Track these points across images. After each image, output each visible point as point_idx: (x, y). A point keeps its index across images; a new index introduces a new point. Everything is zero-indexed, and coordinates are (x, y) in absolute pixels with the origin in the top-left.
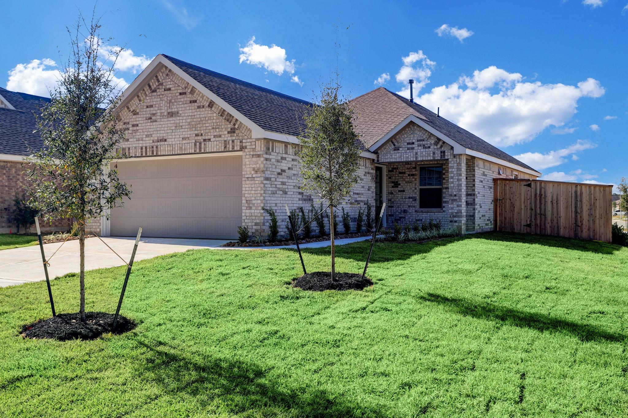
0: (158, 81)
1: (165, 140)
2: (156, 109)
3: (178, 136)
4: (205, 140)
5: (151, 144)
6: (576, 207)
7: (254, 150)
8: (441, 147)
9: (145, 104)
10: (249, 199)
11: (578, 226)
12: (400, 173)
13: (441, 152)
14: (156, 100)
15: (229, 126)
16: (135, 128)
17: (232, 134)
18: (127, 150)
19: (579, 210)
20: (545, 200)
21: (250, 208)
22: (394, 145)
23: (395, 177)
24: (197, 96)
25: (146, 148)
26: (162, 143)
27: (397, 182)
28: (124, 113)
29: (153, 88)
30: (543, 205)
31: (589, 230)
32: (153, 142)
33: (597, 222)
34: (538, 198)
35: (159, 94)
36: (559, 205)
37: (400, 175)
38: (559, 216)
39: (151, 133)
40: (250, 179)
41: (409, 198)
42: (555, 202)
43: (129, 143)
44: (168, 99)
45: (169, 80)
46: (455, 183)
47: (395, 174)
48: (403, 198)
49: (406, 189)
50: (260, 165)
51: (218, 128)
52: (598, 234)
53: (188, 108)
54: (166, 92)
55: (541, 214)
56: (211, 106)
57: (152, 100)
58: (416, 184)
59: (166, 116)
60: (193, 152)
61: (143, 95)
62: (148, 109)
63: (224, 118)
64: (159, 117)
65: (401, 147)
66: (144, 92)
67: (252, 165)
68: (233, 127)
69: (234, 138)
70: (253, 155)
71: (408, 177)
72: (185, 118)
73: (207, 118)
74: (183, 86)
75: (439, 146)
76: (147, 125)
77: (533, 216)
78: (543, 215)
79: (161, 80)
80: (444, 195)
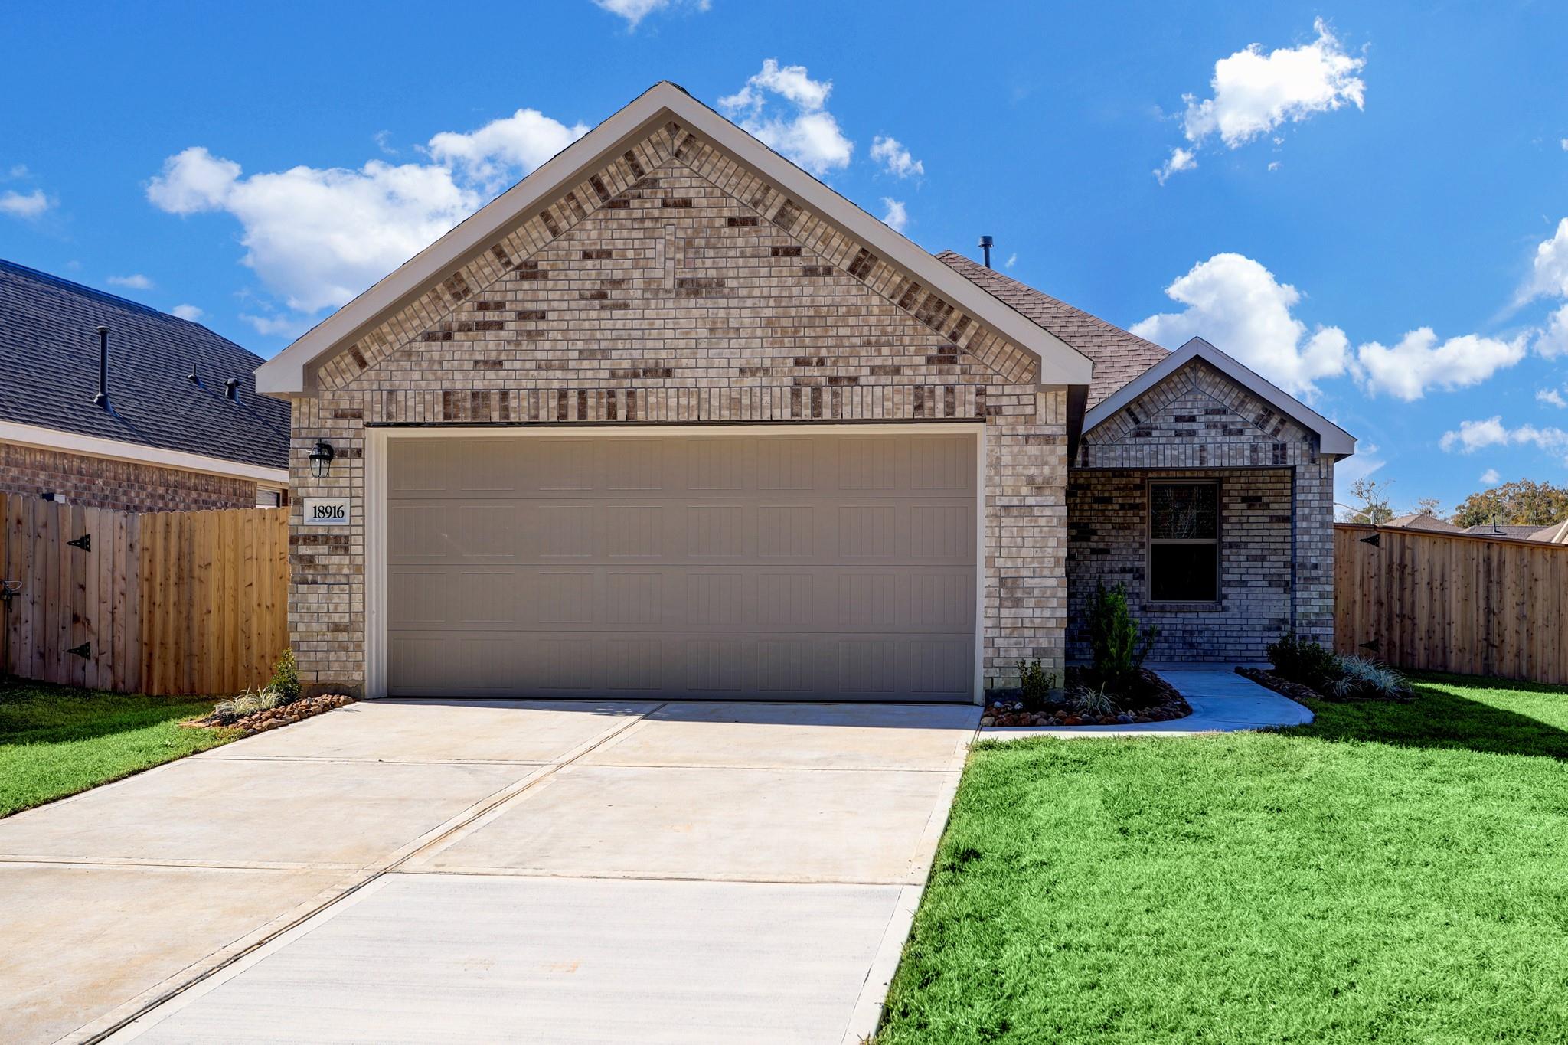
0: (638, 170)
1: (668, 373)
2: (628, 264)
3: (724, 363)
4: (834, 381)
5: (603, 384)
6: (1488, 599)
7: (1030, 420)
8: (1276, 432)
9: (577, 246)
10: (1012, 573)
11: (1493, 646)
12: (1097, 500)
13: (1275, 447)
14: (625, 234)
15: (933, 339)
16: (531, 325)
17: (945, 367)
18: (495, 400)
19: (1495, 606)
20: (1413, 581)
21: (1018, 603)
22: (1137, 421)
23: (1082, 510)
24: (805, 234)
25: (582, 395)
26: (650, 382)
27: (1087, 524)
28: (480, 268)
29: (613, 193)
30: (1408, 592)
31: (1518, 655)
32: (613, 375)
33: (1538, 636)
34: (1396, 574)
35: (638, 214)
36: (1447, 592)
37: (1095, 506)
38: (1447, 620)
39: (604, 344)
40: (1015, 512)
41: (1124, 570)
42: (1437, 584)
43: (502, 373)
44: (680, 234)
45: (686, 171)
46: (1313, 532)
47: (1082, 503)
48: (1106, 570)
49: (1115, 546)
50: (1053, 469)
51: (890, 344)
52: (1539, 664)
53: (764, 271)
54: (669, 212)
55: (1404, 616)
56: (860, 269)
57: (607, 235)
58: (1142, 534)
59: (668, 291)
60: (787, 416)
61: (567, 213)
62: (589, 264)
63: (912, 313)
64: (639, 294)
65: (1156, 429)
66: (573, 204)
67: (1025, 467)
68: (949, 343)
69: (951, 380)
70: (1027, 437)
71: (1121, 513)
72: (749, 302)
73: (842, 310)
74: (747, 196)
75: (1268, 430)
76: (583, 315)
77: (1384, 620)
78: (1408, 617)
79: (648, 170)
80: (1225, 565)
